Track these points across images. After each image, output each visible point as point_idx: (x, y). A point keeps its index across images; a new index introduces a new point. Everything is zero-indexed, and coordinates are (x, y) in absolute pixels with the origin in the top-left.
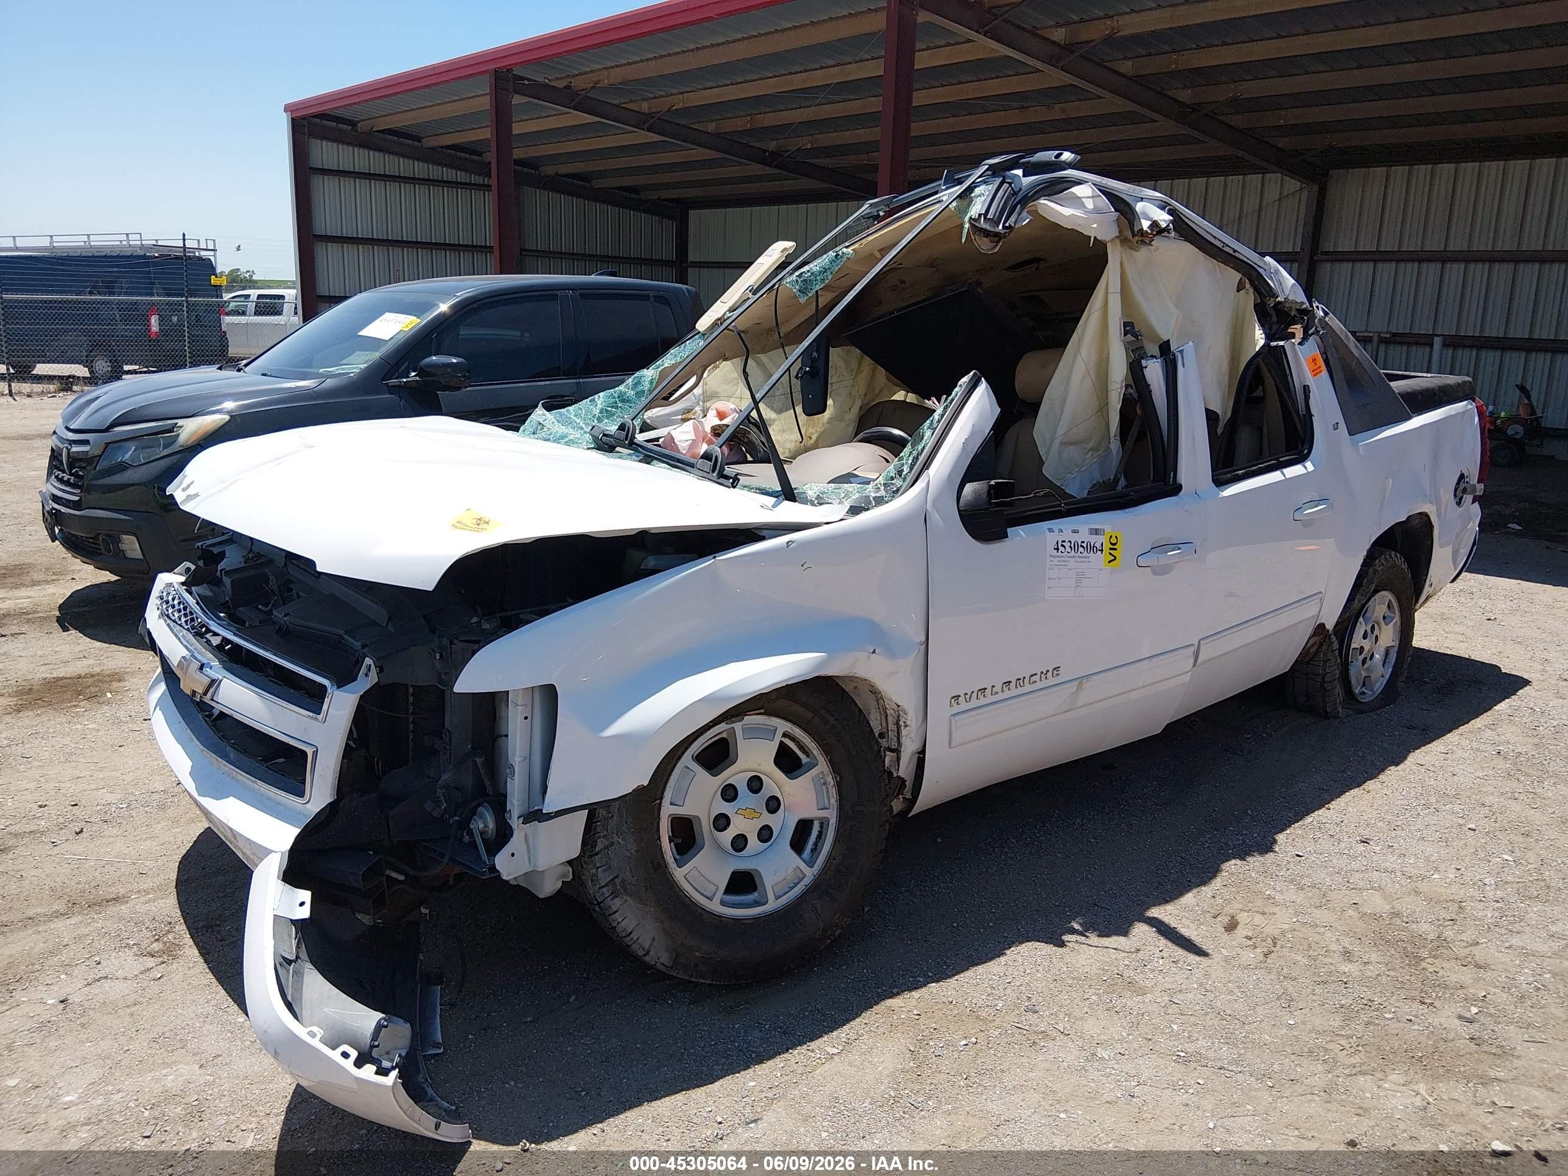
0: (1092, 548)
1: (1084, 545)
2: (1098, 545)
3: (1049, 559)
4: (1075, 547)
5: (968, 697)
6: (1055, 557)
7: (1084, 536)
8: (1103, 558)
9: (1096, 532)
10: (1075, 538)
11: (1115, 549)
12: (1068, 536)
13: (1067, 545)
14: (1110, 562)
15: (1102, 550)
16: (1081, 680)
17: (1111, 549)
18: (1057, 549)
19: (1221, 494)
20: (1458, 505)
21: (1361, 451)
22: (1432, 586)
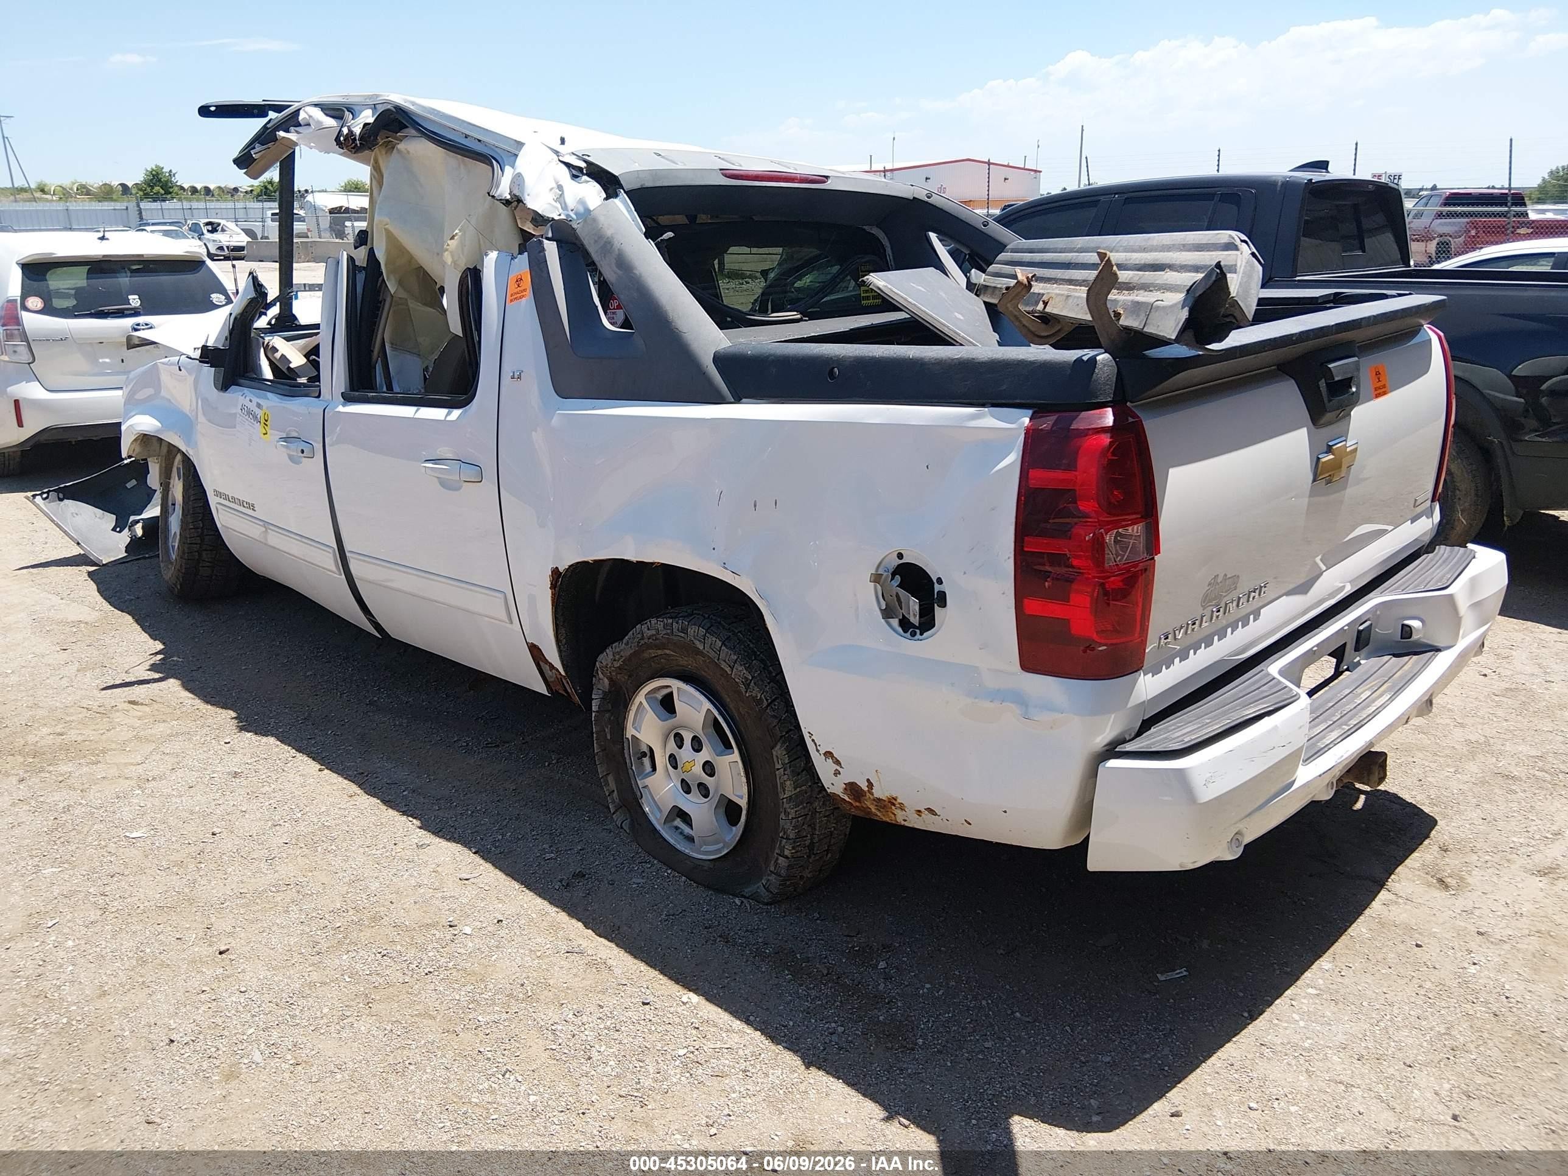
0: (256, 418)
1: (253, 413)
4: (249, 413)
5: (225, 497)
6: (240, 415)
7: (254, 407)
8: (262, 428)
9: (259, 406)
11: (267, 425)
12: (247, 403)
13: (246, 409)
14: (264, 434)
15: (260, 422)
16: (266, 526)
17: (264, 424)
18: (242, 410)
19: (341, 409)
20: (905, 631)
21: (555, 421)
22: (838, 762)
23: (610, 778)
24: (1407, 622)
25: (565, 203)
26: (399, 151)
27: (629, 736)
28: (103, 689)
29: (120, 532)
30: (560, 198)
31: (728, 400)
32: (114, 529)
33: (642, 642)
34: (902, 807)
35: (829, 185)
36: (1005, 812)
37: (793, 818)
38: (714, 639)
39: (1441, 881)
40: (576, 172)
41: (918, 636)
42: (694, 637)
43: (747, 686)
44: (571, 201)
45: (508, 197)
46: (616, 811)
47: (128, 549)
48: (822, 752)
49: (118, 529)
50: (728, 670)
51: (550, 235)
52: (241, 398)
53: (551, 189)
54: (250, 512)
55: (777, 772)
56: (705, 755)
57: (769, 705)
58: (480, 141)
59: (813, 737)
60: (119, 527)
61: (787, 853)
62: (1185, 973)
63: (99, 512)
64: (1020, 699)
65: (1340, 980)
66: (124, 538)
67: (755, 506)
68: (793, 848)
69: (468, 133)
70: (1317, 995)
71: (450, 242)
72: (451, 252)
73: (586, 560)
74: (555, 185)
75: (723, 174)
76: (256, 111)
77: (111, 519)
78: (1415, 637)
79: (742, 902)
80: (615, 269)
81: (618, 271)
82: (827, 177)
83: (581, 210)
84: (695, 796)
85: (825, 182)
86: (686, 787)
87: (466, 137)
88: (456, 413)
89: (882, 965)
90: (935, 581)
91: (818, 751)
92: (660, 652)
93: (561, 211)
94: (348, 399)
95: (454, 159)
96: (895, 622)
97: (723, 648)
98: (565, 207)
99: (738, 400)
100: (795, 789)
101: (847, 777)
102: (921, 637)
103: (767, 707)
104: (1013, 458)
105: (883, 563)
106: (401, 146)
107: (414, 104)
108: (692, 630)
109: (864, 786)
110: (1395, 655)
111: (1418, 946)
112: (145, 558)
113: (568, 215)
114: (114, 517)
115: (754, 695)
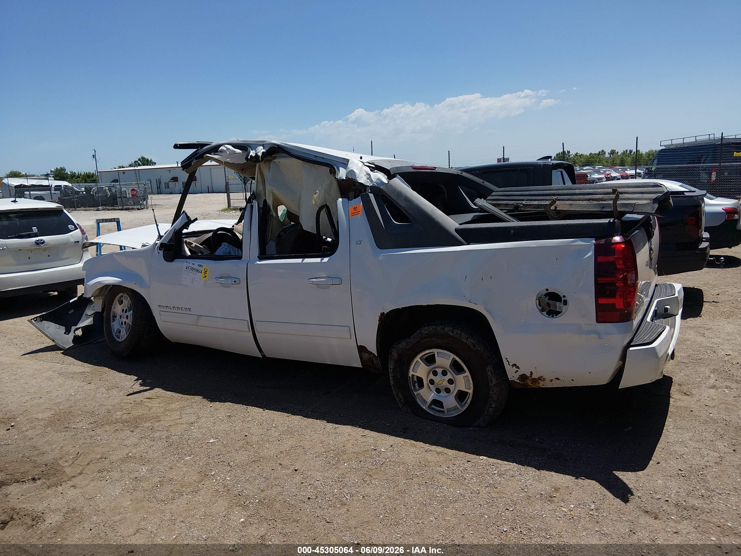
0: (198, 271)
1: (195, 269)
2: (200, 270)
3: (184, 271)
4: (193, 269)
5: (164, 307)
6: (186, 271)
7: (196, 266)
8: (202, 275)
9: (200, 266)
10: (193, 266)
11: (206, 273)
12: (191, 265)
13: (190, 268)
14: (204, 277)
15: (201, 273)
16: (199, 316)
17: (204, 273)
18: (187, 269)
19: (258, 263)
20: (549, 315)
21: (381, 258)
22: (518, 367)
23: (400, 394)
24: (666, 307)
25: (372, 180)
26: (274, 162)
27: (410, 375)
28: (128, 395)
29: (68, 334)
30: (369, 177)
31: (464, 244)
32: (65, 333)
33: (422, 336)
34: (544, 380)
35: (437, 170)
36: (590, 373)
37: (496, 392)
38: (457, 331)
39: (685, 393)
40: (372, 169)
41: (555, 316)
42: (448, 331)
43: (474, 346)
44: (374, 180)
45: (345, 178)
46: (403, 406)
47: (73, 341)
48: (511, 364)
49: (67, 333)
50: (465, 341)
51: (370, 191)
52: (178, 264)
53: (365, 175)
54: (188, 312)
55: (489, 376)
56: (449, 376)
57: (484, 351)
58: (323, 158)
59: (507, 360)
60: (68, 332)
61: (493, 406)
62: (632, 428)
63: (57, 326)
64: (597, 333)
65: (676, 423)
66: (71, 336)
67: (482, 279)
68: (496, 404)
69: (316, 155)
70: (673, 428)
71: (314, 195)
72: (314, 199)
73: (399, 308)
74: (366, 174)
75: (412, 168)
76: (195, 146)
77: (63, 329)
78: (669, 311)
79: (473, 429)
80: (404, 202)
81: (406, 203)
82: (435, 168)
83: (379, 182)
84: (443, 394)
85: (435, 170)
86: (438, 391)
87: (316, 157)
88: (326, 260)
89: (537, 440)
90: (562, 297)
91: (509, 364)
92: (429, 339)
93: (370, 183)
94: (261, 258)
95: (307, 165)
96: (545, 313)
97: (462, 333)
98: (372, 181)
99: (468, 244)
100: (497, 381)
101: (521, 372)
102: (556, 317)
103: (483, 352)
104: (591, 254)
105: (540, 294)
106: (276, 160)
107: (286, 144)
108: (446, 329)
109: (528, 374)
110: (664, 318)
111: (692, 411)
112: (83, 345)
113: (373, 184)
114: (64, 327)
115: (477, 349)
